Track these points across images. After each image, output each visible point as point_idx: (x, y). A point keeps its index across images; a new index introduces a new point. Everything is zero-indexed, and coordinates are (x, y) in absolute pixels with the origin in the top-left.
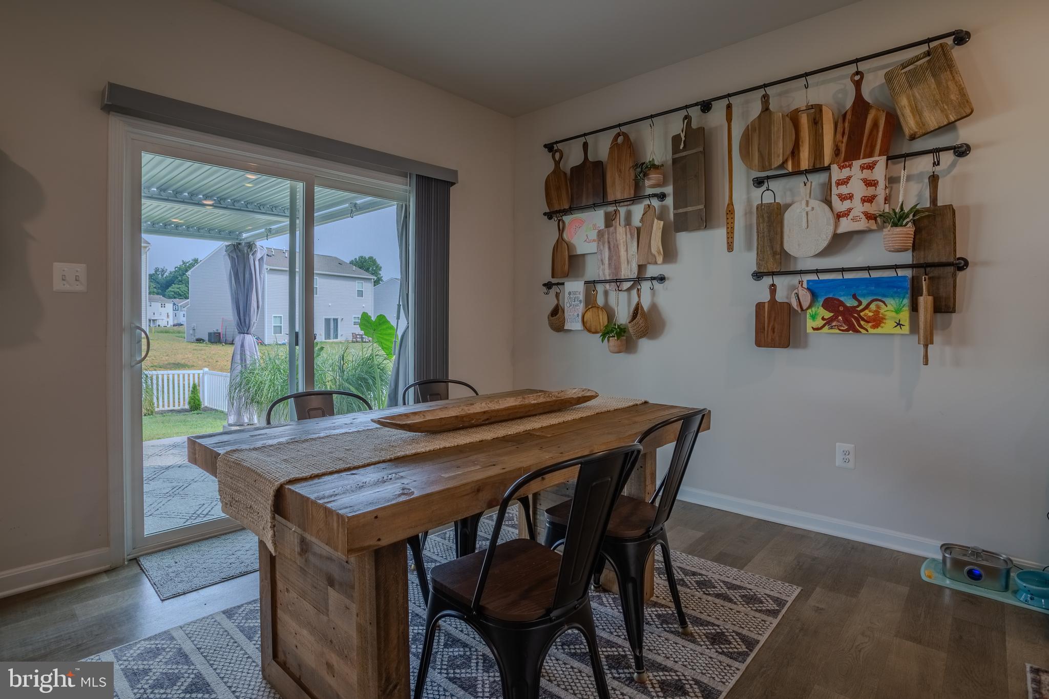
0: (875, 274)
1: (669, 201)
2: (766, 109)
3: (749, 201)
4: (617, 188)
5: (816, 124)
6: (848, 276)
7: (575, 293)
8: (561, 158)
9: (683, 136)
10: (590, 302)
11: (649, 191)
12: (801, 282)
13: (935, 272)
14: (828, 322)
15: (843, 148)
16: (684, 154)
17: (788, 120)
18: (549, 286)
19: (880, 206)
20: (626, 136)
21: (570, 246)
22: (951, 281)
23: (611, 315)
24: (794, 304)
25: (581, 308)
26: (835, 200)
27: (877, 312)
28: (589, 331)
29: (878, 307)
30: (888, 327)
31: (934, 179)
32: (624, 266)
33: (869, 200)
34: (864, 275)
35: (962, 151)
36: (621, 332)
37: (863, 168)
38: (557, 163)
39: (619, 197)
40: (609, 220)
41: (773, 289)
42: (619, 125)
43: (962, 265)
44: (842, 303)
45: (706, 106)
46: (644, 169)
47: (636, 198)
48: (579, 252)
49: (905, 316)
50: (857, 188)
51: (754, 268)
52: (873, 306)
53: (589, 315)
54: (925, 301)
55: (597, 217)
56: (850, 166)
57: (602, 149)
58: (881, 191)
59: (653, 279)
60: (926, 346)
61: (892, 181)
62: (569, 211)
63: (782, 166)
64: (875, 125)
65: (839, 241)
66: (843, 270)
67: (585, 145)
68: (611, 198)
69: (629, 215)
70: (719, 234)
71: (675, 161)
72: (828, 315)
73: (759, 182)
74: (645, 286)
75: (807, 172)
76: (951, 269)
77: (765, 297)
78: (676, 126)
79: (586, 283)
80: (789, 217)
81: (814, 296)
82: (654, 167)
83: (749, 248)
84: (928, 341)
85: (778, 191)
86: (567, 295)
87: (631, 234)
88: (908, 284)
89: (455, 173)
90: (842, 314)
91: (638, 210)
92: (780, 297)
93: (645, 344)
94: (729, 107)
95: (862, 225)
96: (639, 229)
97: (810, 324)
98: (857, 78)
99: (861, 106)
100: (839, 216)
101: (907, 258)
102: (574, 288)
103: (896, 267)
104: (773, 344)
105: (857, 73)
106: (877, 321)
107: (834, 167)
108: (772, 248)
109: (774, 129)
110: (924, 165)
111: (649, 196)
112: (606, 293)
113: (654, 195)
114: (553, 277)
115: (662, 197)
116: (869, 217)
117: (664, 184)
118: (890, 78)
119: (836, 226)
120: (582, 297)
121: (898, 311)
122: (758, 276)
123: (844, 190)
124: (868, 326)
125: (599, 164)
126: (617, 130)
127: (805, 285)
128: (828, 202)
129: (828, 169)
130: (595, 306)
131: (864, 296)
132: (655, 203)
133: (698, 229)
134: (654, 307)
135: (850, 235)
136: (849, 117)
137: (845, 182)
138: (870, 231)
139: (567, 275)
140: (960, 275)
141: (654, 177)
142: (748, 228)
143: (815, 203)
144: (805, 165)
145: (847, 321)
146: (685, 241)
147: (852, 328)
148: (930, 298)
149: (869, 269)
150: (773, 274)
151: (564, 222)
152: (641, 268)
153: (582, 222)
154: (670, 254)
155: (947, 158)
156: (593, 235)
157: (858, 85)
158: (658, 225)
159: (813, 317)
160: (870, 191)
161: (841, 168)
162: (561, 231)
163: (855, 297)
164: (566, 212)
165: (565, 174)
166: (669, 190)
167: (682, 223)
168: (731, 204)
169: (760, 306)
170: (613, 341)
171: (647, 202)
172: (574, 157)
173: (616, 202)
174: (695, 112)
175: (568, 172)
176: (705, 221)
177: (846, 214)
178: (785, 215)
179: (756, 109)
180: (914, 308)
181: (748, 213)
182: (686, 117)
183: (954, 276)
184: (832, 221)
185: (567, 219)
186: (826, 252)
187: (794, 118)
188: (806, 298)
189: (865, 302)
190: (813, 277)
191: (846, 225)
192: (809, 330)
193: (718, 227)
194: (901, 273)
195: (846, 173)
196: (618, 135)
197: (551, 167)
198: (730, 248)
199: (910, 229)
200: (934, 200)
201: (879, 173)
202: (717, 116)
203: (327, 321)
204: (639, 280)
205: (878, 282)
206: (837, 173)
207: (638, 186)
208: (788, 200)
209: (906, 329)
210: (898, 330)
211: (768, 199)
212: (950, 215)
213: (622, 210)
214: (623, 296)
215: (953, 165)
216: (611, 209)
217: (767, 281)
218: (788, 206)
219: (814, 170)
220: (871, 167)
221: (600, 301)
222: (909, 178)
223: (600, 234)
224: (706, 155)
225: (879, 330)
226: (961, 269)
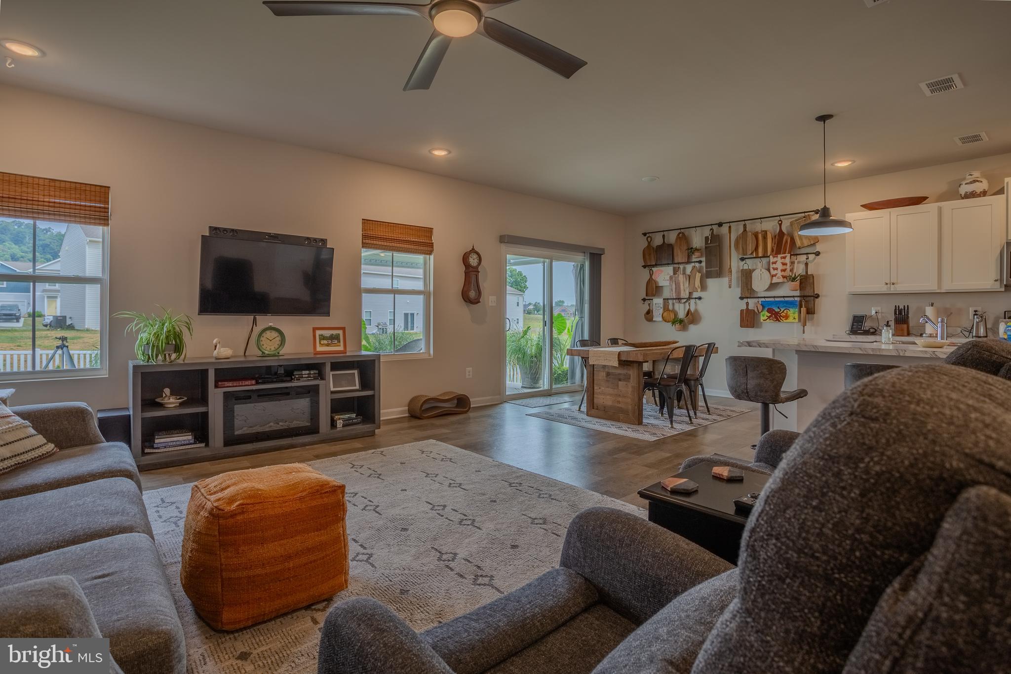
0: (787, 299)
1: (703, 264)
2: (745, 230)
3: (738, 267)
4: (680, 257)
5: (765, 238)
6: (777, 299)
7: (658, 304)
8: (651, 240)
9: (710, 237)
10: (666, 308)
11: (694, 260)
12: (758, 302)
13: (808, 299)
14: (769, 317)
15: (775, 249)
16: (710, 245)
17: (753, 236)
18: (644, 300)
19: (788, 273)
20: (683, 233)
21: (656, 282)
22: (812, 302)
23: (676, 314)
24: (756, 310)
25: (661, 311)
26: (771, 269)
27: (786, 314)
28: (666, 321)
29: (787, 312)
30: (791, 320)
31: (807, 264)
32: (682, 292)
33: (784, 270)
34: (782, 299)
35: (818, 254)
36: (681, 321)
37: (781, 258)
38: (649, 243)
39: (680, 261)
40: (675, 271)
41: (747, 304)
42: (680, 229)
43: (817, 296)
44: (774, 310)
45: (720, 225)
46: (691, 251)
47: (689, 262)
48: (660, 285)
49: (796, 315)
50: (779, 266)
51: (740, 296)
52: (785, 311)
53: (665, 314)
54: (803, 310)
55: (669, 270)
56: (777, 257)
57: (672, 238)
58: (788, 267)
59: (696, 298)
60: (804, 327)
61: (792, 263)
62: (656, 265)
63: (752, 253)
64: (786, 242)
65: (773, 286)
66: (774, 297)
67: (664, 236)
68: (676, 261)
69: (684, 269)
70: (725, 280)
71: (706, 248)
72: (769, 315)
73: (742, 259)
74: (692, 301)
75: (761, 257)
76: (813, 298)
77: (744, 307)
78: (707, 232)
79: (664, 299)
80: (755, 275)
81: (763, 307)
82: (697, 250)
83: (738, 287)
84: (804, 325)
85: (749, 264)
86: (654, 305)
87: (686, 279)
88: (798, 303)
89: (603, 250)
90: (774, 314)
91: (689, 268)
92: (750, 307)
93: (692, 327)
94: (730, 227)
95: (781, 280)
96: (689, 276)
97: (762, 318)
98: (780, 222)
99: (781, 233)
100: (773, 276)
101: (797, 293)
102: (658, 301)
103: (793, 297)
104: (747, 327)
105: (780, 221)
106: (787, 317)
107: (771, 257)
108: (747, 287)
109: (748, 239)
110: (803, 258)
111: (694, 262)
112: (673, 304)
113: (697, 262)
114: (647, 296)
115: (700, 262)
116: (784, 277)
117: (701, 256)
118: (792, 224)
119: (772, 280)
120: (662, 306)
121: (794, 313)
122: (741, 298)
123: (774, 266)
124: (783, 319)
125: (671, 246)
126: (679, 231)
127: (760, 303)
128: (769, 270)
129: (769, 257)
130: (668, 310)
131: (782, 307)
132: (697, 265)
133: (716, 277)
134: (696, 310)
135: (777, 284)
136: (777, 237)
137: (775, 263)
138: (783, 283)
139: (654, 295)
140: (817, 300)
141: (697, 254)
142: (738, 278)
143: (764, 270)
144: (760, 255)
145: (776, 317)
146: (711, 283)
147: (778, 320)
148: (805, 309)
149: (784, 297)
150: (747, 298)
151: (653, 271)
152: (690, 293)
153: (662, 271)
154: (703, 287)
155: (811, 257)
156: (668, 277)
157: (780, 225)
158: (698, 275)
159: (763, 316)
160: (784, 267)
161: (774, 257)
162: (651, 275)
163: (778, 308)
164: (653, 266)
165: (653, 248)
166: (703, 259)
167: (709, 275)
168: (730, 268)
169: (742, 311)
170: (678, 326)
171: (693, 264)
172: (658, 241)
173: (678, 263)
174: (715, 227)
175: (655, 247)
176: (719, 274)
177: (775, 275)
178: (753, 274)
179: (741, 230)
180: (800, 312)
181: (737, 272)
182: (711, 229)
183: (814, 300)
184: (770, 278)
185: (654, 269)
186: (767, 290)
187: (756, 235)
188: (760, 308)
189: (782, 310)
190: (763, 299)
191: (775, 280)
192: (762, 321)
193: (725, 277)
194: (796, 299)
195: (775, 259)
196: (680, 233)
197: (646, 244)
198: (730, 287)
199: (798, 283)
200: (807, 272)
201: (788, 260)
202: (725, 229)
203: (406, 315)
204: (689, 298)
205: (787, 302)
206: (772, 259)
207: (689, 257)
208: (754, 268)
209: (797, 320)
210: (794, 321)
211: (746, 267)
212: (812, 278)
213: (681, 267)
214: (682, 305)
215: (815, 259)
216: (675, 266)
217: (745, 300)
218: (754, 270)
219: (764, 257)
220: (784, 258)
221: (671, 307)
222: (799, 262)
223: (671, 278)
224: (720, 247)
225: (787, 321)
226: (817, 298)
